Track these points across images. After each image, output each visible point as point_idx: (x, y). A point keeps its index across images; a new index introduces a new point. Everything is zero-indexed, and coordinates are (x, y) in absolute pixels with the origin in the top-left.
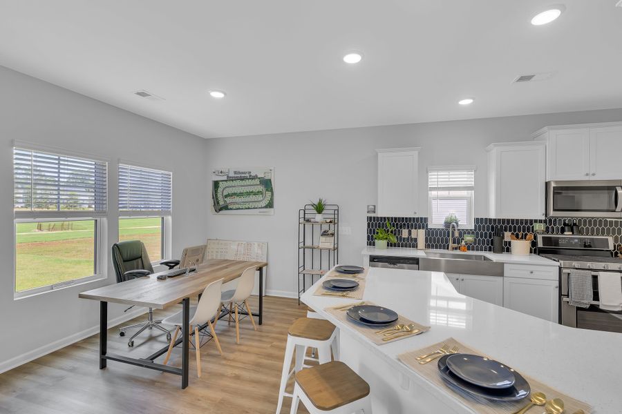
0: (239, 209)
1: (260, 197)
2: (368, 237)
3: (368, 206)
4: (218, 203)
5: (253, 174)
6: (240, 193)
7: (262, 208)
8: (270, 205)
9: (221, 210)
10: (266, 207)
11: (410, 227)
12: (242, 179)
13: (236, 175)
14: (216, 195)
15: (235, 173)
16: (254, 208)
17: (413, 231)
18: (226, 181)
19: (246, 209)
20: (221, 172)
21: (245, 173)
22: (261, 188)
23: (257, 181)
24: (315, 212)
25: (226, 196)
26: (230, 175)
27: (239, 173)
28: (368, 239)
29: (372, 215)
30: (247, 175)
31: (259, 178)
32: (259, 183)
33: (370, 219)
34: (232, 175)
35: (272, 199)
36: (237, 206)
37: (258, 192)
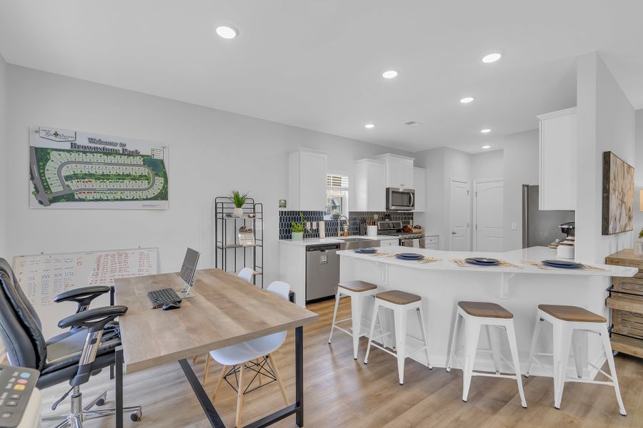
0: (101, 200)
1: (145, 184)
2: (280, 230)
3: (280, 201)
4: (47, 188)
5: (130, 148)
6: (103, 175)
7: (147, 199)
8: (163, 196)
9: (55, 199)
10: (155, 198)
11: (311, 220)
12: (107, 153)
13: (93, 145)
14: (42, 174)
15: (91, 140)
16: (133, 200)
17: (315, 224)
18: (68, 151)
19: (117, 200)
20: (56, 134)
21: (115, 144)
22: (145, 171)
23: (139, 160)
24: (234, 205)
25: (68, 178)
26: (79, 142)
27: (100, 142)
28: (280, 233)
29: (284, 210)
30: (120, 149)
31: (143, 156)
32: (142, 163)
33: (281, 213)
34: (81, 141)
35: (165, 188)
36: (97, 196)
37: (141, 176)
